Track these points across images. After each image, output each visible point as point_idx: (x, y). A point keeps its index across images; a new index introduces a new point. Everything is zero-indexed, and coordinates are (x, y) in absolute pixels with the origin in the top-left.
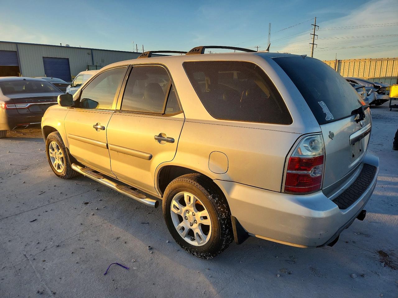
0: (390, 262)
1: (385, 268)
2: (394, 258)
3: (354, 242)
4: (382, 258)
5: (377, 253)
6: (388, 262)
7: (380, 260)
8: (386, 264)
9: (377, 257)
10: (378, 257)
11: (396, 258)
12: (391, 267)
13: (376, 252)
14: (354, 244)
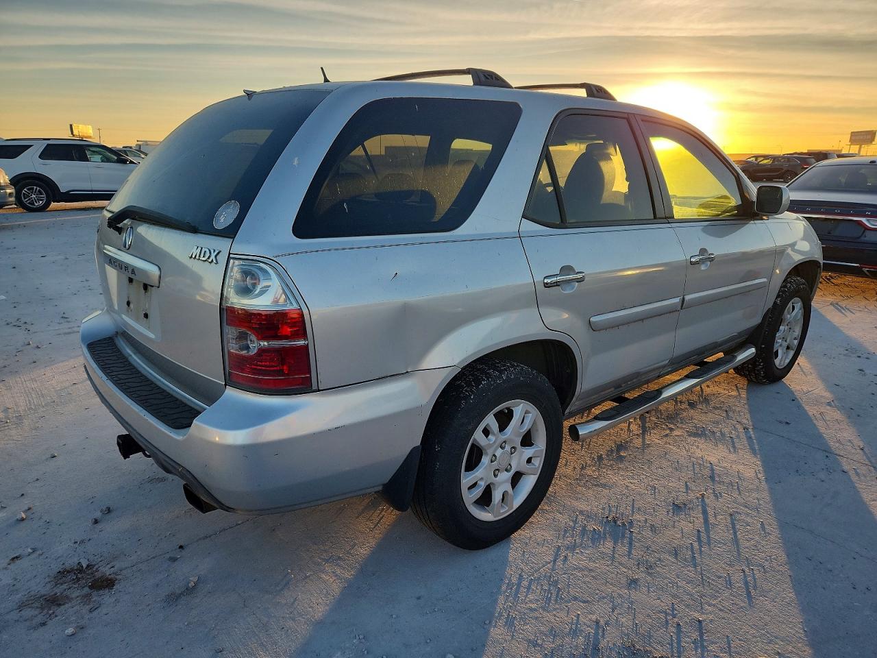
0: (78, 579)
1: (76, 560)
2: (77, 593)
3: (173, 560)
4: (98, 575)
5: (112, 576)
6: (79, 576)
7: (96, 566)
8: (80, 570)
9: (107, 568)
10: (106, 571)
11: (73, 596)
12: (68, 572)
13: (117, 577)
14: (168, 556)
